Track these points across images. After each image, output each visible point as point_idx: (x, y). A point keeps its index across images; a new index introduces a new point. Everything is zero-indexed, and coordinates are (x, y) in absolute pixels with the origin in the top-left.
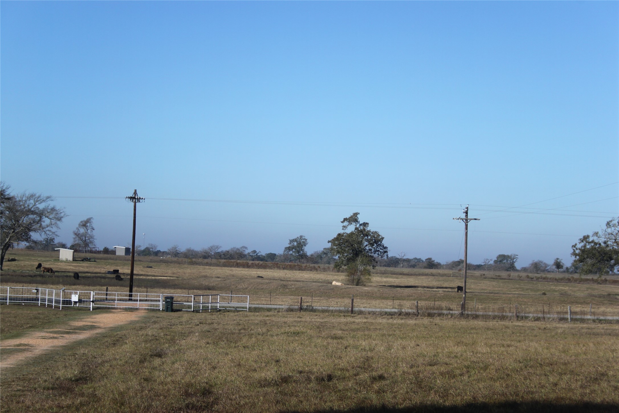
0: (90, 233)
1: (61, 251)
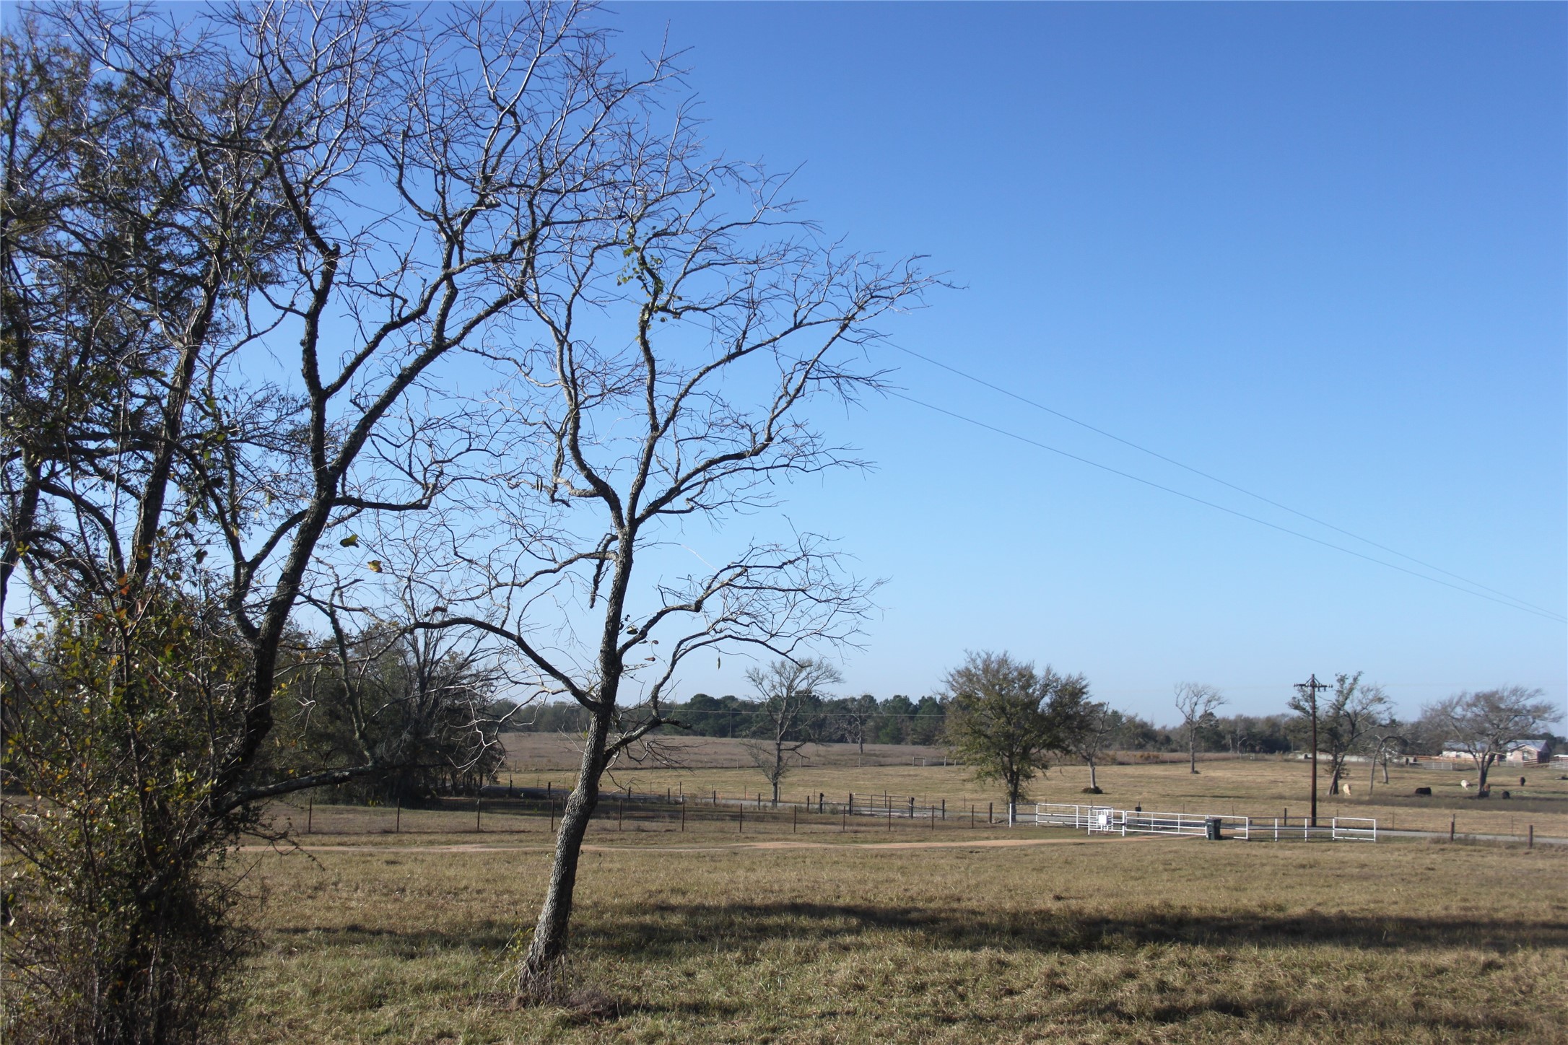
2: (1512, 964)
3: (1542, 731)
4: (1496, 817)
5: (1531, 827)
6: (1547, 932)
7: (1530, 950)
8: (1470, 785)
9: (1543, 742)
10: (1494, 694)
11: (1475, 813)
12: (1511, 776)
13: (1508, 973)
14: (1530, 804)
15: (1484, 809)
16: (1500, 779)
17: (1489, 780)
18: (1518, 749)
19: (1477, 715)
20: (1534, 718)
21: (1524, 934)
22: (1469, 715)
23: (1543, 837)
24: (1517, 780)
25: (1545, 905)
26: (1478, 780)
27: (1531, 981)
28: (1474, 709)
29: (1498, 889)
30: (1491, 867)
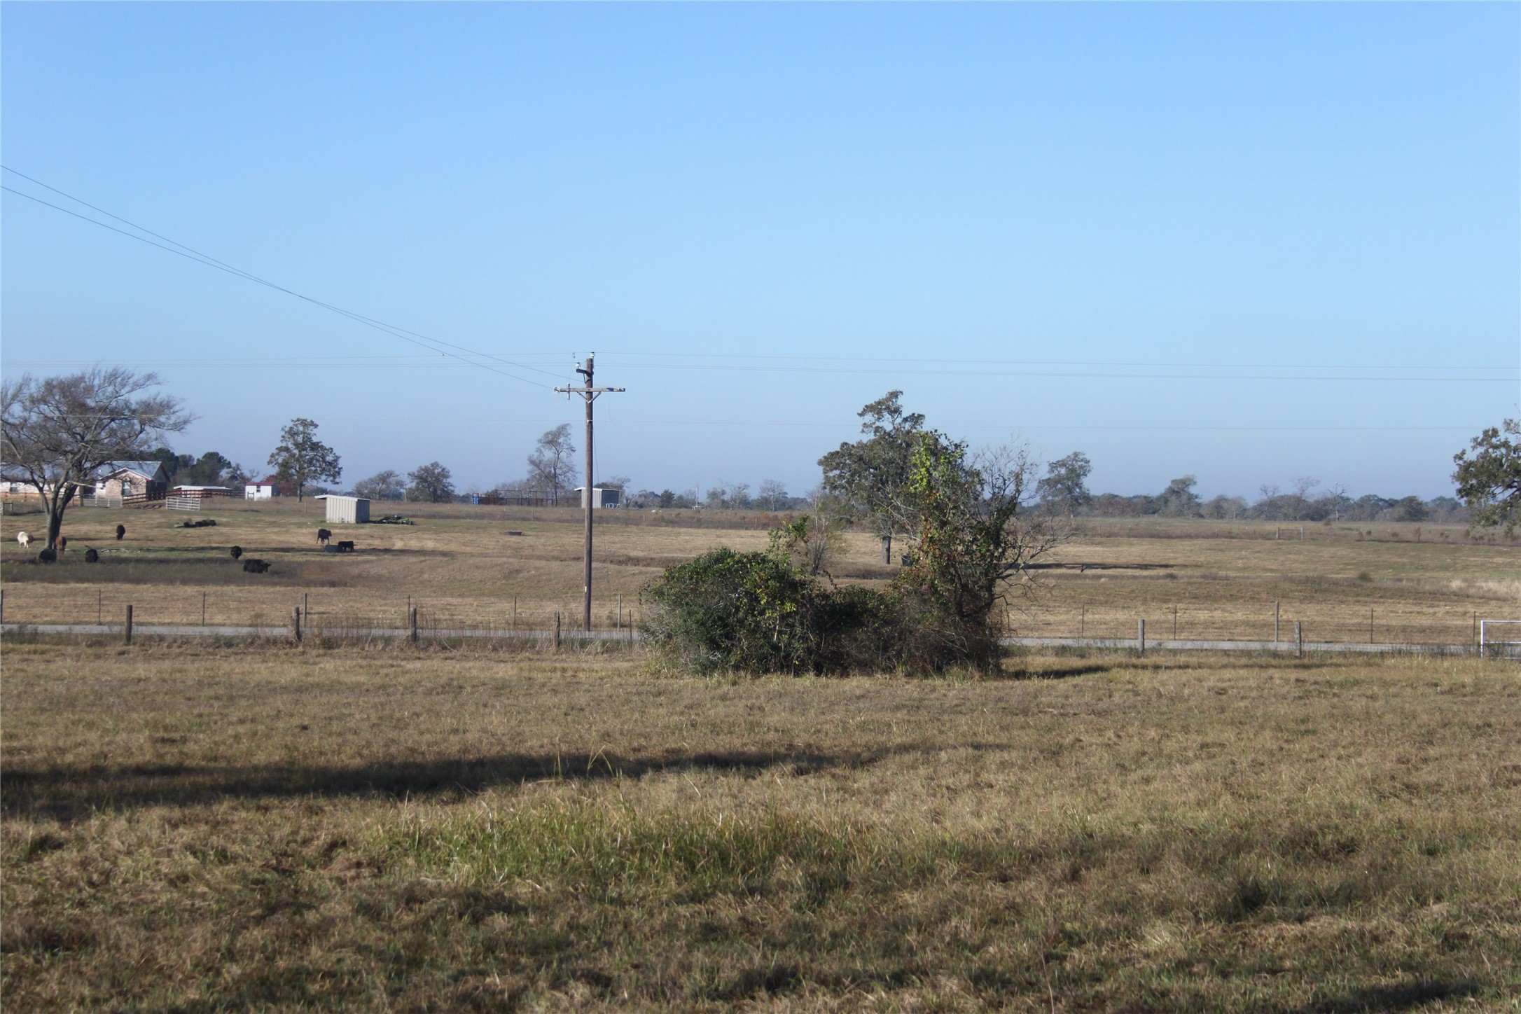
0: (565, 459)
1: (328, 500)
2: (81, 839)
3: (155, 446)
4: (74, 594)
5: (130, 609)
6: (141, 780)
7: (111, 813)
8: (31, 540)
9: (155, 465)
10: (77, 382)
11: (38, 588)
12: (101, 523)
13: (71, 854)
14: (131, 569)
15: (53, 580)
16: (83, 529)
17: (65, 530)
18: (114, 476)
19: (47, 418)
20: (143, 424)
21: (102, 785)
22: (34, 418)
23: (152, 623)
24: (110, 530)
25: (142, 738)
26: (46, 531)
27: (107, 865)
28: (43, 407)
29: (68, 716)
30: (61, 679)
